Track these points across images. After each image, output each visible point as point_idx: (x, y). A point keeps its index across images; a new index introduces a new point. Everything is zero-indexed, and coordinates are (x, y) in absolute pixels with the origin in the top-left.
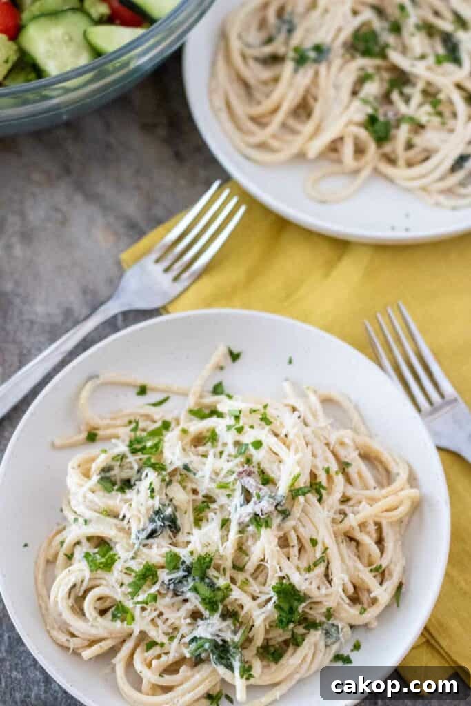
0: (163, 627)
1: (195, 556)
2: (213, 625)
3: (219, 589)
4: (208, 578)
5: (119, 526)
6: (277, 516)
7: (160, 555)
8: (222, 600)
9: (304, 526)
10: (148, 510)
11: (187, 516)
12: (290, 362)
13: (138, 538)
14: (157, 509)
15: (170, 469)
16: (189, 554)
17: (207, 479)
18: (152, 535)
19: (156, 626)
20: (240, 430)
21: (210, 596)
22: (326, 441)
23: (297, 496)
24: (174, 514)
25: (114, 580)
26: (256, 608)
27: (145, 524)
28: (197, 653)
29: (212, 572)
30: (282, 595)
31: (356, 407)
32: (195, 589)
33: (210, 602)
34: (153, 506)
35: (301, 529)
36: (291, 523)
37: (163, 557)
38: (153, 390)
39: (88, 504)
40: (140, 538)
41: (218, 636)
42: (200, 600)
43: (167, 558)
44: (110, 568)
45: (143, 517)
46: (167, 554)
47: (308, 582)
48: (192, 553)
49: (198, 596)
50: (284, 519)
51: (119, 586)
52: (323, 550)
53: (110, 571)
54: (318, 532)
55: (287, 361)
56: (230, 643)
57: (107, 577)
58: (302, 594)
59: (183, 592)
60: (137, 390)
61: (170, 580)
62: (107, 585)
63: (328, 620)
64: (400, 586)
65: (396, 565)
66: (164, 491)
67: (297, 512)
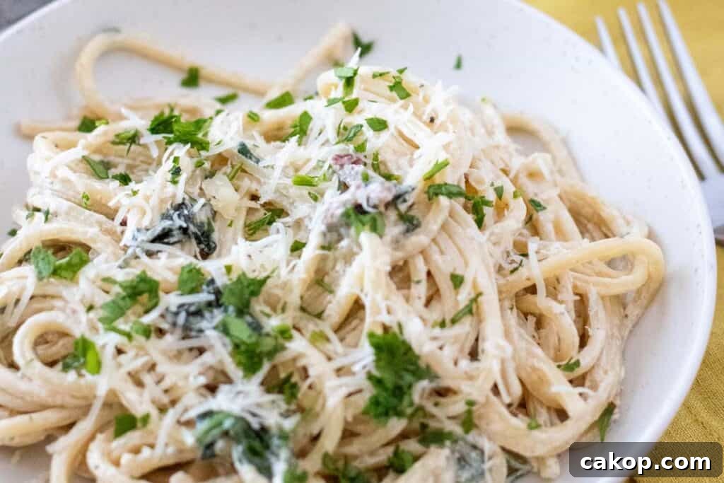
0: (152, 390)
1: (234, 276)
2: (246, 394)
3: (268, 335)
4: (252, 316)
5: (104, 226)
6: (396, 225)
7: (171, 269)
8: (271, 354)
9: (442, 253)
10: (162, 201)
11: (231, 230)
12: (458, 65)
13: (134, 238)
14: (180, 201)
15: (214, 151)
16: (224, 270)
17: (277, 173)
18: (162, 237)
19: (139, 384)
20: (351, 106)
21: (249, 341)
22: (502, 166)
23: (437, 195)
24: (209, 224)
25: (78, 298)
26: (333, 375)
27: (152, 222)
28: (208, 439)
29: (258, 307)
30: (384, 356)
31: (565, 142)
32: (224, 329)
33: (247, 351)
34: (174, 196)
35: (436, 257)
36: (419, 239)
37: (175, 273)
38: (211, 81)
39: (57, 186)
40: (139, 240)
41: (254, 415)
42: (230, 348)
43: (181, 274)
44: (75, 272)
45: (152, 210)
46: (183, 268)
47: (435, 345)
48: (229, 269)
49: (227, 340)
50: (408, 231)
51: (84, 310)
52: (473, 296)
53: (72, 279)
54: (466, 264)
55: (453, 62)
56: (274, 431)
57: (65, 293)
58: (422, 364)
59: (201, 331)
60: (184, 76)
61: (181, 306)
62: (63, 310)
63: (467, 431)
64: (610, 409)
65: (606, 372)
66: (199, 185)
67: (433, 223)
